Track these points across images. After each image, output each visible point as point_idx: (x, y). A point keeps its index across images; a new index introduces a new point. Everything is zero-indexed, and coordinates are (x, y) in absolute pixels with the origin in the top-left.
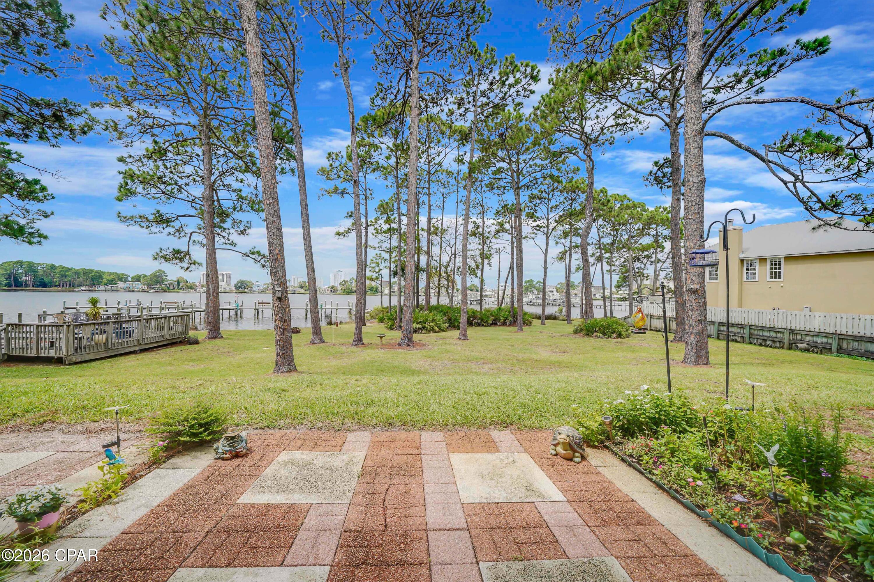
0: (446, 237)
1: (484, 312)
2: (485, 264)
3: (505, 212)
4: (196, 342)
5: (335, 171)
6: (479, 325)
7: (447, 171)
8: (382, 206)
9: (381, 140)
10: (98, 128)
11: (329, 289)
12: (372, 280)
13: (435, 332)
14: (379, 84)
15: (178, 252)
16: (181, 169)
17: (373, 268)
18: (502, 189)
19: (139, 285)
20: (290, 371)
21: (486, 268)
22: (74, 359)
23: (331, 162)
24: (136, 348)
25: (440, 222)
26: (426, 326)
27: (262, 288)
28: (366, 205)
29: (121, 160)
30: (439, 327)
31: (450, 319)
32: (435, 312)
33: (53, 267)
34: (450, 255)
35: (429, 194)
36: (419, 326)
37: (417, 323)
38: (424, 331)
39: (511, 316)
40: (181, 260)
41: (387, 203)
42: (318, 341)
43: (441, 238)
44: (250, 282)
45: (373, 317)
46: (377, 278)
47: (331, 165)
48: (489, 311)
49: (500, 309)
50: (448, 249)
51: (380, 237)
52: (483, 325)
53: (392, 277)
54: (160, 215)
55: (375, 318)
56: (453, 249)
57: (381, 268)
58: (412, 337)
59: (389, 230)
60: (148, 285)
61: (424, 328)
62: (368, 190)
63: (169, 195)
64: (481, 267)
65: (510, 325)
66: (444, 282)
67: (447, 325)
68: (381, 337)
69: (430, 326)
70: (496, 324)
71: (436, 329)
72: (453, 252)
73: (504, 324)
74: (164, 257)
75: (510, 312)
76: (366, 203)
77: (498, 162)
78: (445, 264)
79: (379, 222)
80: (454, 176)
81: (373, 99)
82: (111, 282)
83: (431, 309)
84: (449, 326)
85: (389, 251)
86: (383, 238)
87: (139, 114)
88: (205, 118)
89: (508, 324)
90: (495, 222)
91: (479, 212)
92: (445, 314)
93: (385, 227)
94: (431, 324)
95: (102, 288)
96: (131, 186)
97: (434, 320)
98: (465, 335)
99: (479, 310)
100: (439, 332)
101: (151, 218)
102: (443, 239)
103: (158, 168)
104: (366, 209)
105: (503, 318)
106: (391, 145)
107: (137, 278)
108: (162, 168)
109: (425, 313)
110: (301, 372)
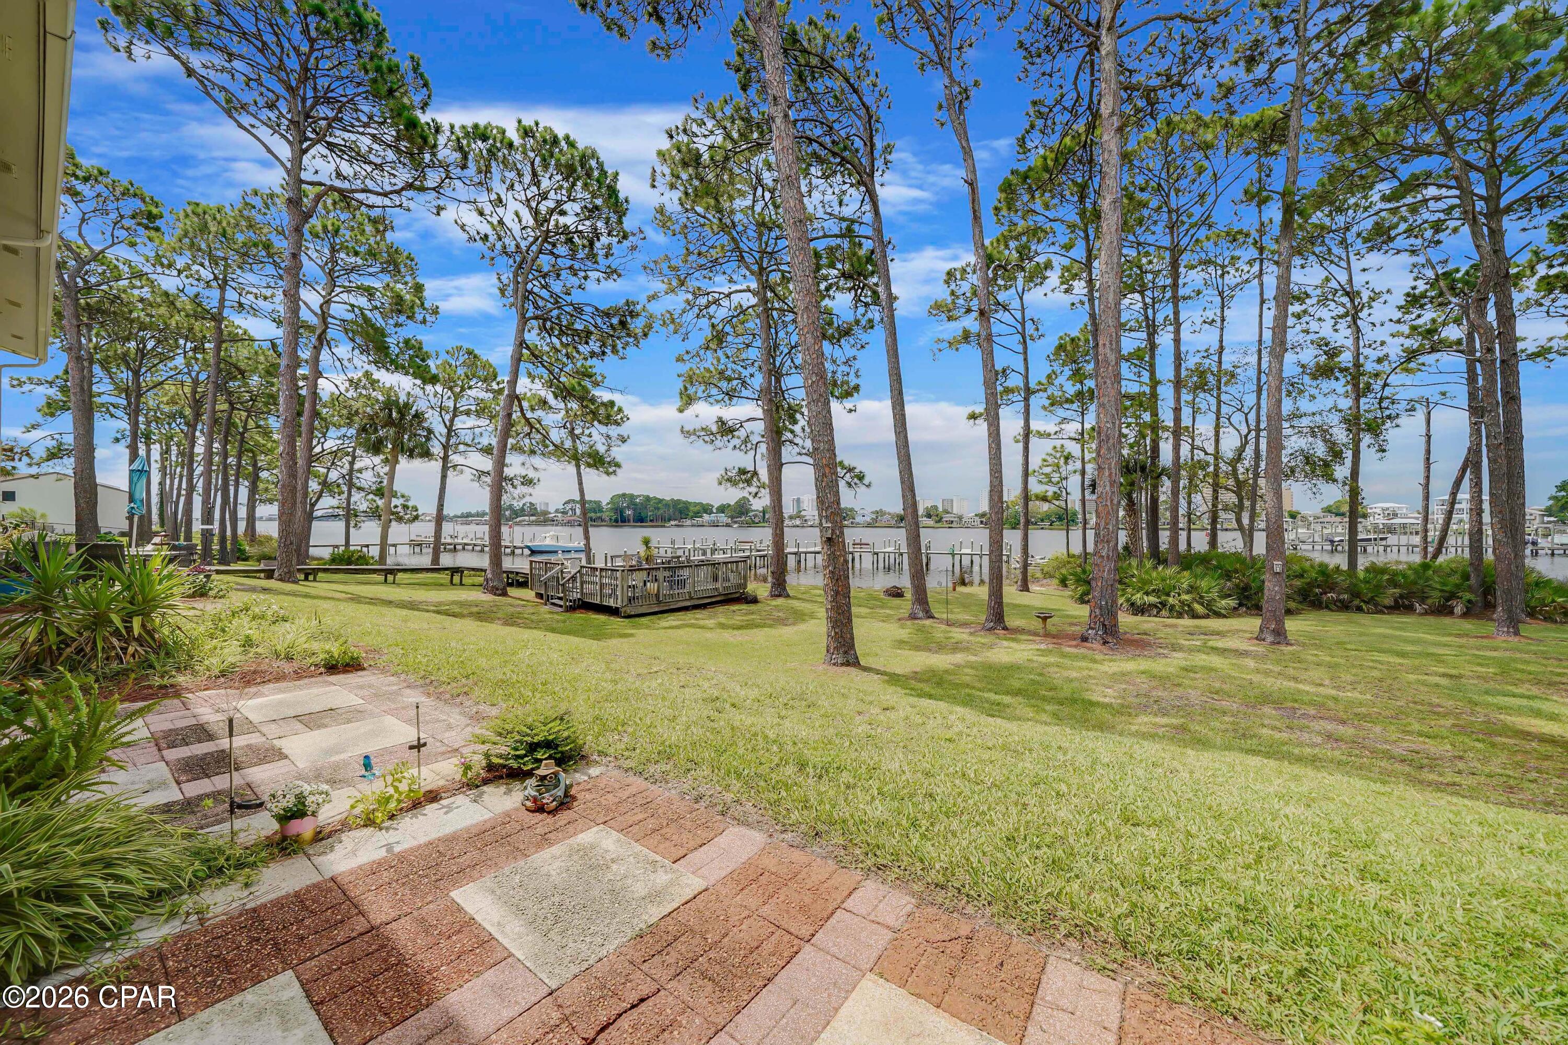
0: (1231, 392)
1: (1361, 575)
2: (1363, 445)
3: (1441, 294)
4: (755, 601)
5: (961, 301)
6: (1344, 607)
7: (1228, 234)
8: (1061, 347)
9: (1050, 214)
10: (656, 326)
11: (978, 519)
12: (1044, 499)
13: (1195, 616)
14: (1034, 103)
15: (742, 472)
16: (744, 356)
17: (1047, 475)
18: (1428, 234)
19: (723, 519)
20: (847, 664)
21: (1368, 455)
22: (631, 610)
23: (953, 286)
24: (688, 604)
25: (1216, 358)
26: (1171, 600)
27: (868, 519)
28: (1025, 353)
29: (680, 359)
30: (1209, 606)
31: (1246, 588)
32: (1199, 570)
33: (648, 499)
34: (1244, 431)
35: (1175, 300)
36: (1152, 599)
37: (1147, 594)
38: (1163, 612)
39: (1470, 589)
40: (748, 482)
41: (1073, 340)
42: (921, 614)
43: (1218, 398)
44: (852, 510)
45: (1048, 575)
46: (1057, 496)
47: (953, 293)
48: (1383, 571)
49: (1425, 566)
50: (1237, 418)
51: (1061, 413)
52: (1359, 609)
53: (1087, 492)
54: (723, 423)
55: (1052, 577)
56: (1252, 417)
57: (1064, 474)
58: (1116, 625)
59: (1080, 395)
60: (732, 517)
61: (1164, 604)
62: (1029, 325)
63: (731, 395)
64: (1348, 454)
65: (1466, 615)
66: (1228, 497)
67: (1231, 602)
68: (1045, 619)
69: (1182, 603)
70: (1410, 609)
71: (1198, 608)
72: (1253, 425)
73: (1443, 610)
74: (729, 480)
75: (1466, 577)
76: (1025, 348)
77: (1404, 161)
78: (1230, 455)
79: (1056, 382)
80: (1251, 240)
81: (1023, 139)
82: (697, 514)
83: (1187, 562)
84: (1241, 605)
85: (1080, 438)
86: (1068, 414)
87: (694, 294)
88: (761, 274)
89: (1458, 610)
90: (1405, 329)
91: (1341, 310)
92: (1228, 576)
93: (1071, 389)
94: (1185, 597)
95: (688, 522)
96: (691, 391)
97: (1192, 589)
98: (1280, 635)
99: (1344, 567)
100: (1206, 617)
101: (714, 428)
102: (1224, 397)
103: (719, 360)
104: (1026, 360)
105: (1436, 594)
106: (1074, 218)
107: (722, 509)
108: (723, 360)
109: (1171, 571)
110: (866, 669)
